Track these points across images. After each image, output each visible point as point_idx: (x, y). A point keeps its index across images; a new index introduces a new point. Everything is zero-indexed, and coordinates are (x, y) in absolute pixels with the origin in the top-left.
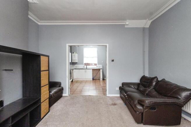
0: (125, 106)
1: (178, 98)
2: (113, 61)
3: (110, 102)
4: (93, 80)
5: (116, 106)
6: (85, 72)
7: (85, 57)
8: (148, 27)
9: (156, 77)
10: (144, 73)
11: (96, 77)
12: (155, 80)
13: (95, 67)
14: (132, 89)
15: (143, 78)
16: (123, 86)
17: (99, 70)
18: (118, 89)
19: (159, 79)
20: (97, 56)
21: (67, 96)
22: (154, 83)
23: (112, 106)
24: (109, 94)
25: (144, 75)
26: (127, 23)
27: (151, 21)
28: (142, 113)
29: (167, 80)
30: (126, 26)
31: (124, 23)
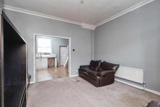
0: (85, 81)
1: (113, 70)
2: (74, 50)
3: (75, 81)
4: (48, 68)
5: (79, 82)
6: (41, 60)
7: (39, 47)
8: (94, 30)
9: (100, 60)
10: (92, 58)
11: (50, 65)
12: (100, 62)
13: (49, 56)
14: (87, 69)
15: (92, 62)
16: (81, 68)
17: (54, 58)
18: (77, 71)
19: (102, 61)
20: (51, 47)
21: (35, 83)
22: (100, 64)
23: (77, 82)
24: (71, 75)
25: (92, 60)
26: (83, 25)
27: (96, 27)
28: (100, 81)
29: (106, 61)
30: (82, 27)
31: (81, 25)
